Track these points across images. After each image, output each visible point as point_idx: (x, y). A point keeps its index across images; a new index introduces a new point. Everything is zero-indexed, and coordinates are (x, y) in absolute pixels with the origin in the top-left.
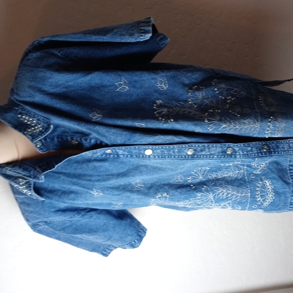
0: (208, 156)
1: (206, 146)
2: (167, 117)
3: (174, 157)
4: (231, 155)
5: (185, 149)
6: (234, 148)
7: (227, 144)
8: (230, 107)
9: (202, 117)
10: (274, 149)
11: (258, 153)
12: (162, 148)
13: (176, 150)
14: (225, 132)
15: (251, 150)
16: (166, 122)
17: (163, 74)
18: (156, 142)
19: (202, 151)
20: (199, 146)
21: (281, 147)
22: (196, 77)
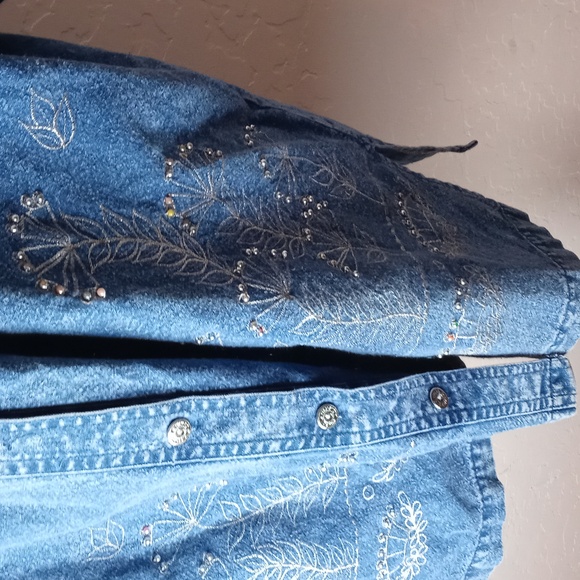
0: (248, 447)
1: (243, 403)
2: (77, 279)
3: (107, 464)
4: (330, 438)
5: (157, 425)
6: (343, 407)
7: (319, 392)
8: (315, 238)
9: (222, 278)
10: (465, 402)
11: (417, 421)
12: (53, 426)
13: (117, 433)
14: (313, 343)
15: (399, 412)
16: (75, 301)
17: (56, 76)
18: (25, 402)
19: (223, 426)
20: (213, 408)
21: (486, 392)
22: (187, 106)
